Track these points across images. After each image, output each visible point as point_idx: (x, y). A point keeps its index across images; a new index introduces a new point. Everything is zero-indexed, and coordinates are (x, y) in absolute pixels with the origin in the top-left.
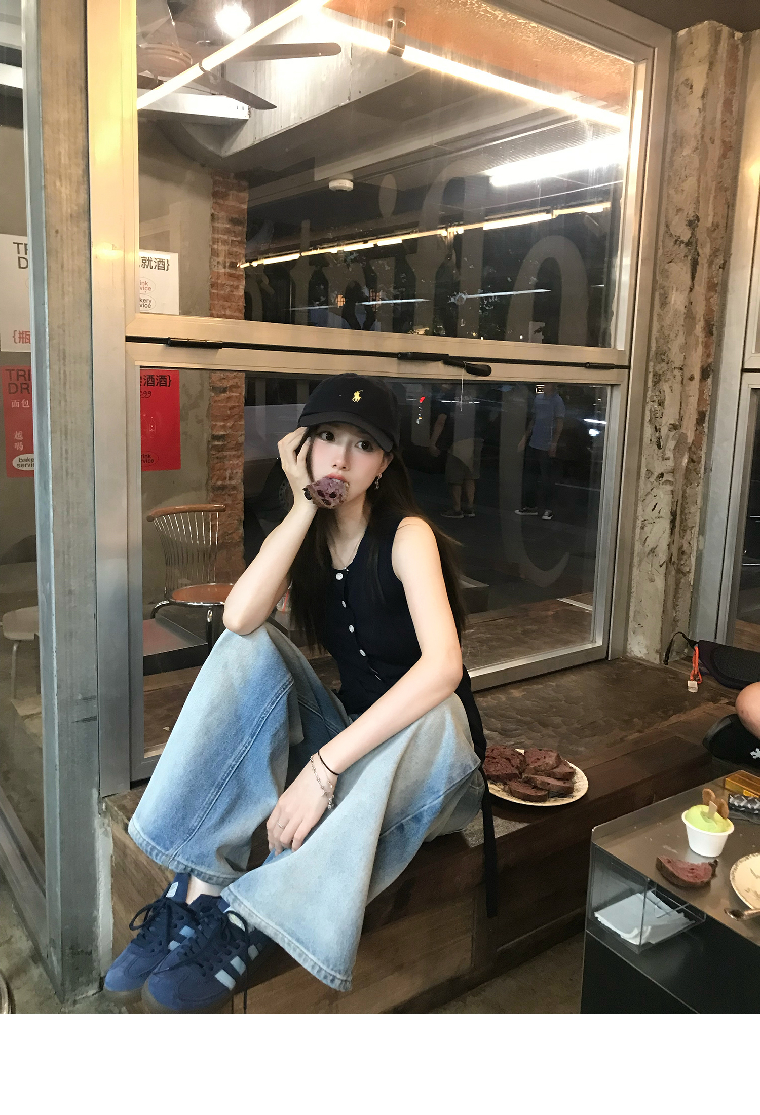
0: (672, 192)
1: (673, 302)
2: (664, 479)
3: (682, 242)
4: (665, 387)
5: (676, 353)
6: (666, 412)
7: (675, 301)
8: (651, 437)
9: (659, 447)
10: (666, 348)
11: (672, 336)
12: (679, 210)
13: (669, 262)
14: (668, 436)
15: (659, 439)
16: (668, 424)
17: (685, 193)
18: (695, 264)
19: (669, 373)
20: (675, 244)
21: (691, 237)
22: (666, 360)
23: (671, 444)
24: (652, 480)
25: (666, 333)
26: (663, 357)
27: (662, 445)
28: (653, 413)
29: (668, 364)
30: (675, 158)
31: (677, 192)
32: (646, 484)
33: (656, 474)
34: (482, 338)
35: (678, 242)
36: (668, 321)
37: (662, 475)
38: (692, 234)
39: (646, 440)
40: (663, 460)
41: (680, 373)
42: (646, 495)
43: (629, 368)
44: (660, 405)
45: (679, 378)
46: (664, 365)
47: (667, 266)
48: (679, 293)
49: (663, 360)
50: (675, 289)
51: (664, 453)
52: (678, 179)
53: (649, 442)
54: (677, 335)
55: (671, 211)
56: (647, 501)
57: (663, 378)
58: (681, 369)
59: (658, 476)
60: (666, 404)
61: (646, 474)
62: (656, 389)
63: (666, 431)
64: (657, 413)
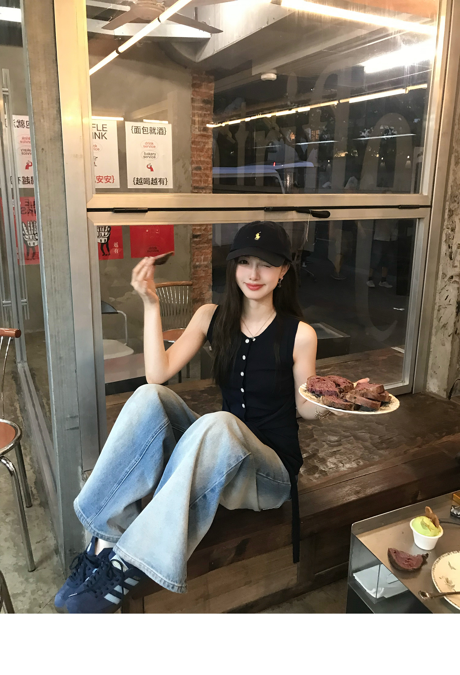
2: (453, 280)
4: (456, 219)
6: (456, 235)
8: (446, 252)
9: (451, 259)
10: (458, 193)
14: (457, 252)
15: (451, 253)
16: (457, 244)
19: (459, 210)
22: (457, 201)
23: (459, 258)
24: (446, 280)
25: (458, 183)
26: (455, 199)
27: (452, 257)
28: (448, 236)
29: (458, 203)
32: (441, 283)
33: (448, 276)
37: (452, 277)
39: (443, 253)
40: (453, 267)
42: (442, 289)
43: (431, 207)
44: (452, 231)
46: (456, 204)
49: (455, 201)
51: (454, 263)
53: (445, 255)
56: (441, 294)
57: (455, 213)
59: (450, 278)
60: (456, 230)
61: (442, 276)
62: (450, 220)
63: (456, 248)
64: (450, 236)
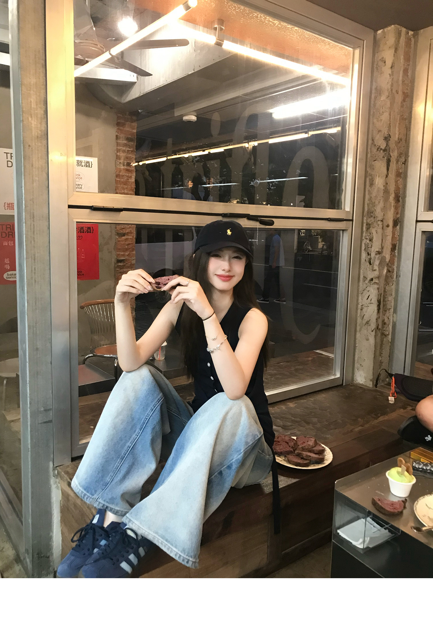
0: (375, 121)
1: (377, 183)
2: (373, 282)
3: (381, 149)
4: (373, 231)
5: (379, 212)
6: (373, 245)
7: (378, 183)
8: (366, 258)
9: (370, 264)
10: (373, 209)
11: (377, 202)
12: (379, 131)
13: (374, 161)
14: (375, 258)
15: (370, 259)
16: (375, 251)
17: (382, 121)
18: (389, 161)
19: (375, 223)
20: (378, 150)
21: (386, 146)
23: (377, 262)
24: (366, 282)
25: (373, 201)
26: (372, 214)
27: (371, 262)
28: (367, 245)
29: (374, 218)
30: (376, 102)
31: (378, 121)
32: (363, 284)
33: (369, 279)
34: (269, 205)
35: (379, 149)
36: (374, 194)
37: (372, 280)
38: (387, 144)
39: (363, 260)
40: (373, 271)
41: (382, 223)
42: (363, 290)
43: (352, 220)
44: (370, 241)
45: (381, 226)
46: (372, 219)
47: (373, 163)
48: (380, 178)
49: (372, 216)
50: (378, 176)
51: (373, 267)
52: (378, 113)
53: (364, 261)
54: (379, 202)
55: (374, 132)
56: (364, 294)
57: (371, 226)
58: (382, 221)
59: (370, 280)
60: (373, 240)
61: (363, 279)
62: (368, 232)
63: (374, 255)
64: (369, 245)
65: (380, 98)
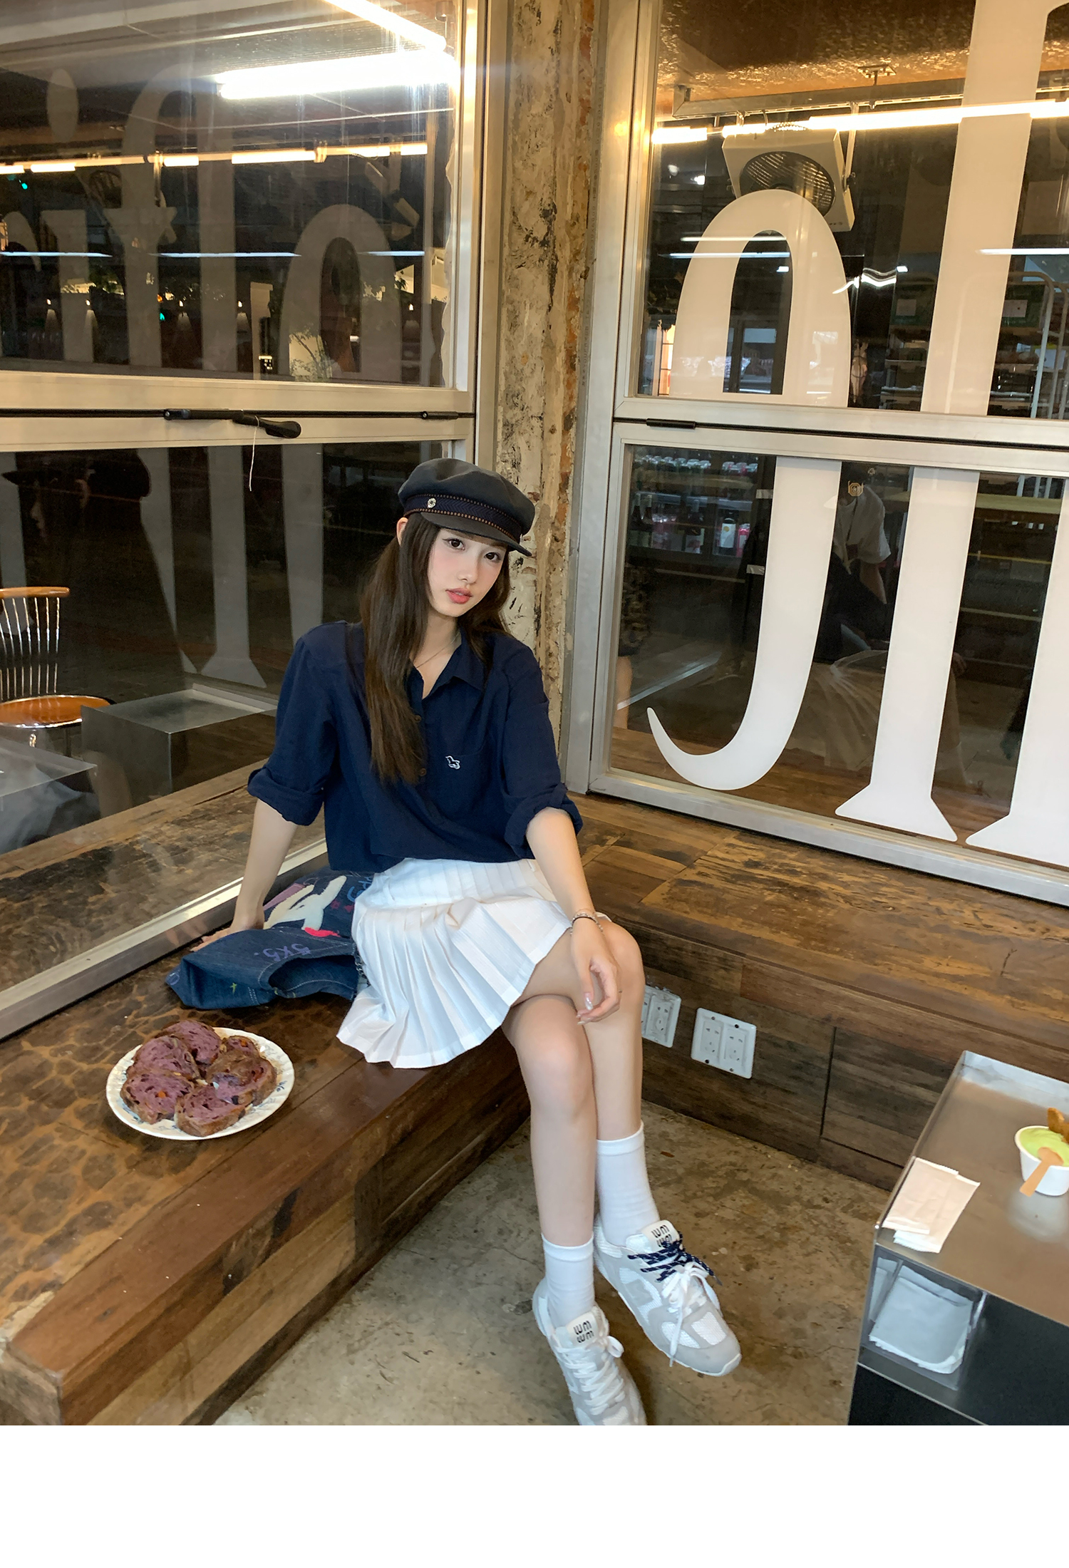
0: (519, 164)
1: (526, 324)
2: (524, 566)
3: (535, 239)
4: (520, 441)
5: (533, 396)
6: (522, 476)
7: (529, 322)
10: (520, 388)
11: (527, 371)
12: (529, 193)
13: (519, 267)
17: (537, 169)
18: (553, 271)
19: (525, 423)
20: (527, 241)
21: (547, 234)
22: (520, 405)
25: (519, 366)
26: (516, 400)
29: (522, 410)
30: (519, 115)
31: (525, 166)
35: (530, 239)
36: (521, 349)
37: (520, 562)
38: (549, 229)
41: (539, 424)
43: (474, 415)
44: (514, 466)
45: (538, 431)
46: (517, 411)
47: (516, 271)
48: (534, 311)
49: (516, 405)
50: (528, 305)
52: (526, 147)
54: (533, 372)
55: (518, 193)
57: (516, 429)
58: (541, 418)
60: (521, 466)
62: (509, 444)
65: (530, 109)
